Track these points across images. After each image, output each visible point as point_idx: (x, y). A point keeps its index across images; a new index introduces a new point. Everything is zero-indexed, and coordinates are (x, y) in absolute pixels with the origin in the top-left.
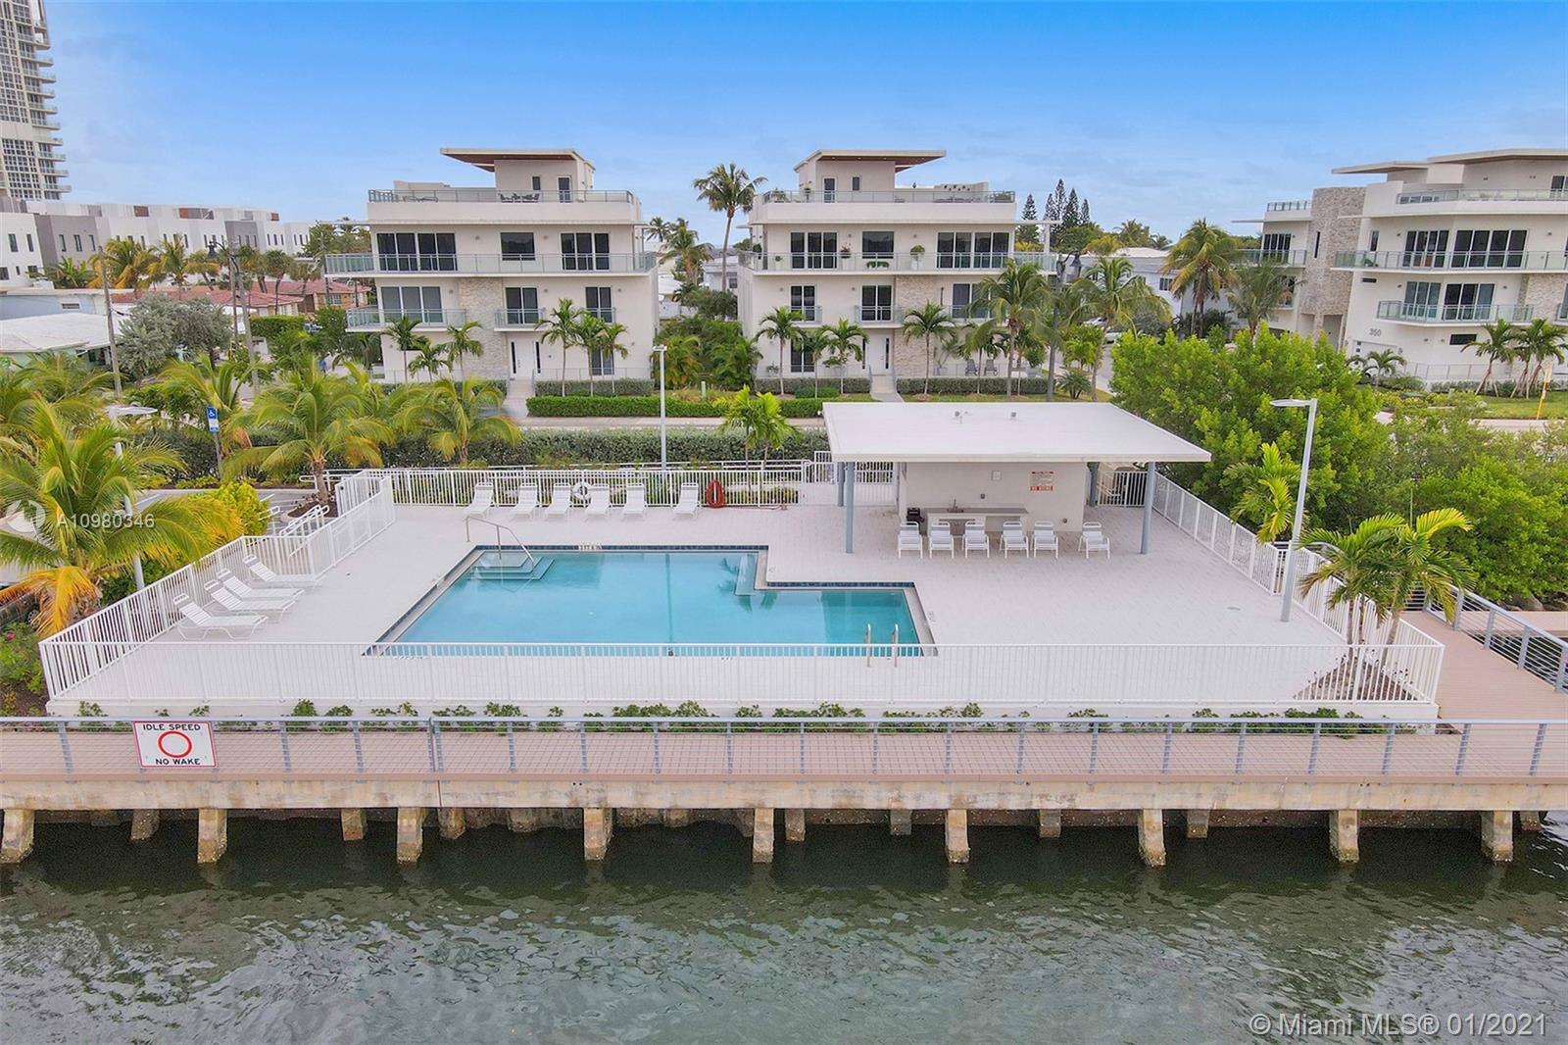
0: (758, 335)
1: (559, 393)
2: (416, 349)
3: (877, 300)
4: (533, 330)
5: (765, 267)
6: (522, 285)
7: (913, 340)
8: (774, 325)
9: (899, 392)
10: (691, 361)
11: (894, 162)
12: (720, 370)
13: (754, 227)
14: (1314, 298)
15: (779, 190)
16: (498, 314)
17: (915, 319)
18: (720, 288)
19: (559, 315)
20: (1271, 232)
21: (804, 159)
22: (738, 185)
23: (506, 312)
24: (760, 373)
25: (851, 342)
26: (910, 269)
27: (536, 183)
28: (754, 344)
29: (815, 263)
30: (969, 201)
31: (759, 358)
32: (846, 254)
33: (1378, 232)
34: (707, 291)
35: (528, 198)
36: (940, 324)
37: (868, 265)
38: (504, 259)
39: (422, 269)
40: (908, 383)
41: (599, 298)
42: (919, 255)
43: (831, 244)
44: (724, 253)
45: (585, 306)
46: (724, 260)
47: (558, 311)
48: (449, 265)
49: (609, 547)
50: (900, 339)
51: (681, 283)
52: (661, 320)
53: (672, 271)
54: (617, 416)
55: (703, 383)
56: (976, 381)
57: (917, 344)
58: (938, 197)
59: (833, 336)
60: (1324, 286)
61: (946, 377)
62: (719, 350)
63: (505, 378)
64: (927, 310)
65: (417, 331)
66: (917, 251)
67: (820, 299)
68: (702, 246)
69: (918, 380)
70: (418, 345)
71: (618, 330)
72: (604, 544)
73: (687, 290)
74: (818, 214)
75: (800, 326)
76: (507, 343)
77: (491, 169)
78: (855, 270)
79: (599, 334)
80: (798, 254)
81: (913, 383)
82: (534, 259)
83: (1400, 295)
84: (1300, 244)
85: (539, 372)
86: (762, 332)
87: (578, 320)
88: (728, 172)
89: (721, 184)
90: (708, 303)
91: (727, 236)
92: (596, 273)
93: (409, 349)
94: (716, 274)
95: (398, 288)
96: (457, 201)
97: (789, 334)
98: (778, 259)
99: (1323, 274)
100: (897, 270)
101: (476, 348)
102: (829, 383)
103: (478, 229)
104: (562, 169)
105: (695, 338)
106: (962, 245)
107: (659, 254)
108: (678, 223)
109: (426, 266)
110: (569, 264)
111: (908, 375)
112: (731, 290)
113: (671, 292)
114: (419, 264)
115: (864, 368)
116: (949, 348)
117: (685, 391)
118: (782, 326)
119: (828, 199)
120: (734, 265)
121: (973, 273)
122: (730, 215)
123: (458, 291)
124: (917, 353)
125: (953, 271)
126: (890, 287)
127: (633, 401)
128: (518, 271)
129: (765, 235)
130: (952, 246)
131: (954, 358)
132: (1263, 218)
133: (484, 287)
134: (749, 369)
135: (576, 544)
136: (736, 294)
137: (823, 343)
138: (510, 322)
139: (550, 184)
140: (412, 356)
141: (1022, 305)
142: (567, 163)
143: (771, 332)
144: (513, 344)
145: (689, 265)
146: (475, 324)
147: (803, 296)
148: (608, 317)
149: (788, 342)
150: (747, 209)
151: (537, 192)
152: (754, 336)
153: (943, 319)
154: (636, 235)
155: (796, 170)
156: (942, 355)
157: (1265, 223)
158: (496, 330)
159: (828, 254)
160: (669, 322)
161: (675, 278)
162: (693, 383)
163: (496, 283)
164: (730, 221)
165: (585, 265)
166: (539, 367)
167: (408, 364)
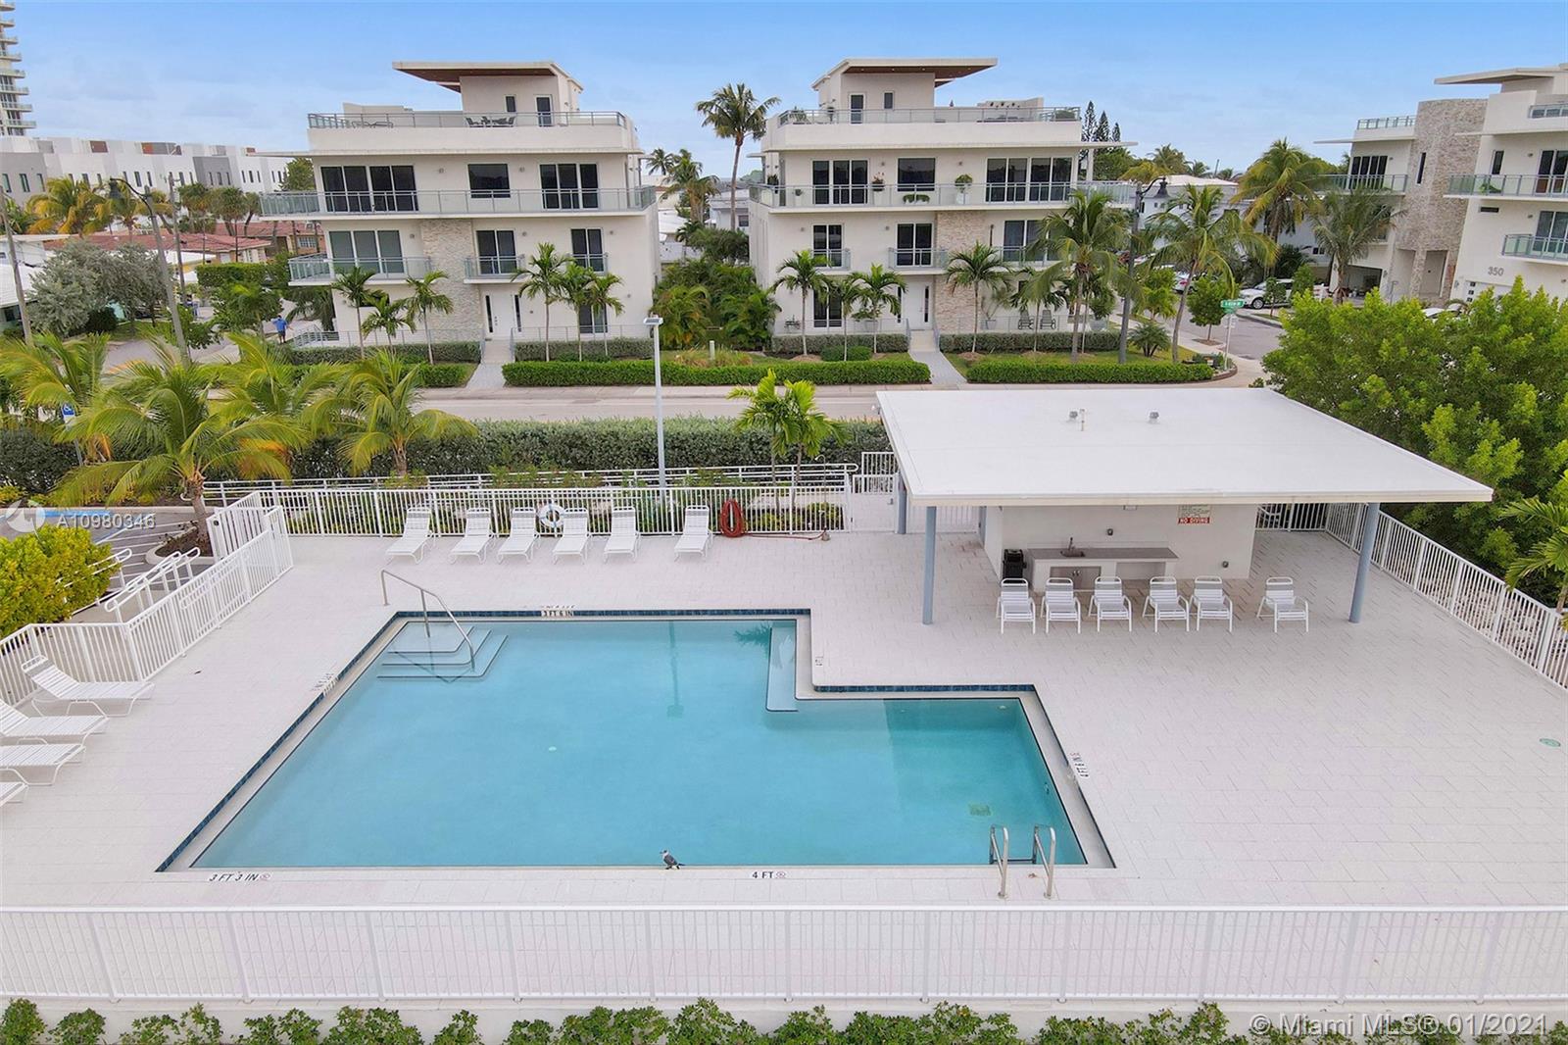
0: (776, 285)
1: (542, 357)
2: (370, 305)
3: (915, 239)
4: (509, 281)
5: (783, 202)
6: (496, 228)
7: (960, 288)
8: (794, 273)
9: (942, 351)
10: (697, 316)
11: (934, 75)
12: (732, 326)
13: (767, 155)
14: (1415, 231)
15: (799, 108)
16: (468, 261)
17: (962, 263)
18: (728, 228)
19: (538, 263)
20: (1362, 154)
21: (825, 73)
22: (746, 108)
23: (478, 260)
24: (778, 330)
25: (886, 293)
26: (954, 203)
27: (511, 104)
28: (771, 296)
29: (842, 198)
30: (1022, 120)
31: (777, 312)
32: (879, 186)
33: (1502, 153)
34: (714, 231)
35: (502, 123)
36: (991, 270)
37: (905, 199)
38: (473, 196)
39: (376, 209)
40: (953, 339)
41: (587, 242)
42: (966, 186)
43: (860, 174)
44: (733, 186)
45: (571, 252)
46: (733, 194)
47: (538, 259)
48: (408, 204)
49: (584, 613)
50: (943, 287)
51: (686, 220)
52: (662, 264)
53: (676, 206)
54: (611, 385)
55: (712, 342)
56: (1033, 336)
57: (965, 294)
58: (987, 116)
59: (864, 286)
60: (1428, 216)
61: (996, 331)
62: (729, 303)
63: (478, 338)
64: (977, 252)
65: (372, 284)
66: (963, 181)
67: (848, 240)
68: (707, 178)
69: (964, 337)
70: (373, 301)
71: (611, 280)
72: (576, 609)
73: (692, 228)
74: (844, 138)
75: (825, 273)
76: (480, 295)
77: (457, 89)
78: (891, 206)
79: (588, 286)
80: (822, 187)
81: (958, 339)
82: (509, 196)
83: (1531, 228)
84: (1398, 170)
85: (520, 330)
86: (781, 281)
87: (563, 269)
88: (736, 92)
89: (728, 107)
90: (716, 244)
91: (735, 168)
92: (583, 212)
93: (362, 305)
94: (724, 211)
95: (349, 232)
96: (415, 126)
97: (812, 284)
98: (798, 193)
99: (1428, 202)
100: (940, 204)
101: (443, 303)
102: (860, 340)
103: (442, 160)
104: (542, 88)
105: (701, 288)
106: (1015, 173)
107: (660, 188)
108: (681, 155)
109: (380, 206)
110: (551, 202)
111: (952, 330)
112: (741, 228)
113: (675, 231)
114: (372, 202)
115: (899, 321)
116: (999, 297)
117: (691, 353)
118: (804, 273)
119: (856, 119)
120: (745, 199)
121: (1027, 208)
122: (739, 143)
123: (420, 236)
124: (963, 303)
125: (1005, 205)
126: (931, 225)
127: (629, 367)
128: (490, 210)
129: (782, 165)
130: (1003, 176)
131: (1005, 308)
132: (1351, 138)
133: (451, 230)
134: (766, 324)
135: (537, 609)
136: (747, 233)
137: (853, 294)
138: (483, 272)
139: (527, 104)
140: (367, 312)
141: (1094, 245)
142: (548, 80)
143: (792, 282)
144: (488, 298)
145: (694, 201)
146: (440, 275)
147: (828, 238)
148: (598, 265)
149: (811, 293)
150: (758, 135)
151: (512, 115)
152: (771, 284)
153: (995, 263)
154: (630, 166)
155: (814, 87)
156: (990, 304)
157: (1354, 143)
158: (467, 281)
159: (858, 187)
160: (672, 267)
161: (679, 215)
162: (699, 342)
163: (465, 225)
164: (738, 150)
165: (569, 202)
166: (519, 325)
167: (362, 323)
